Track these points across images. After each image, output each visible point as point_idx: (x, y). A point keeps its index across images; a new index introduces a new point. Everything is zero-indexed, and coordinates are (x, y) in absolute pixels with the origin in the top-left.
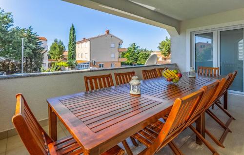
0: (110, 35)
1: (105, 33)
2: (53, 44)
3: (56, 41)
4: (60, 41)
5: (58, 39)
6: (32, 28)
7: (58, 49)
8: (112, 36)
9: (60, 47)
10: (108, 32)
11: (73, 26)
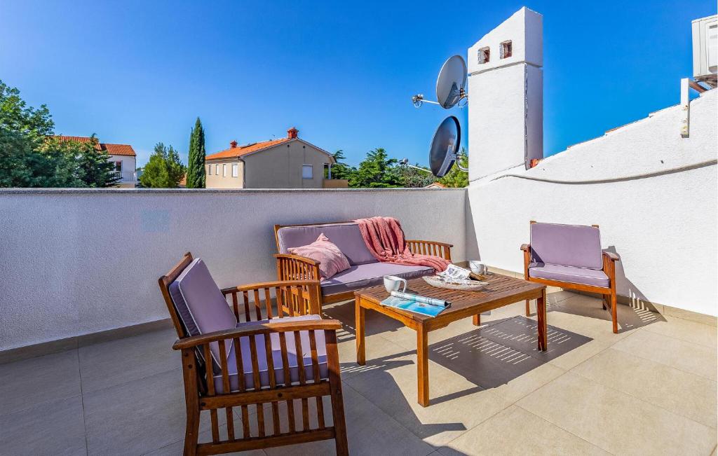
0: (301, 142)
1: (286, 137)
2: (153, 158)
3: (159, 149)
4: (171, 152)
5: (167, 145)
6: (95, 137)
7: (164, 173)
8: (305, 145)
9: (169, 169)
10: (294, 133)
11: (199, 124)
